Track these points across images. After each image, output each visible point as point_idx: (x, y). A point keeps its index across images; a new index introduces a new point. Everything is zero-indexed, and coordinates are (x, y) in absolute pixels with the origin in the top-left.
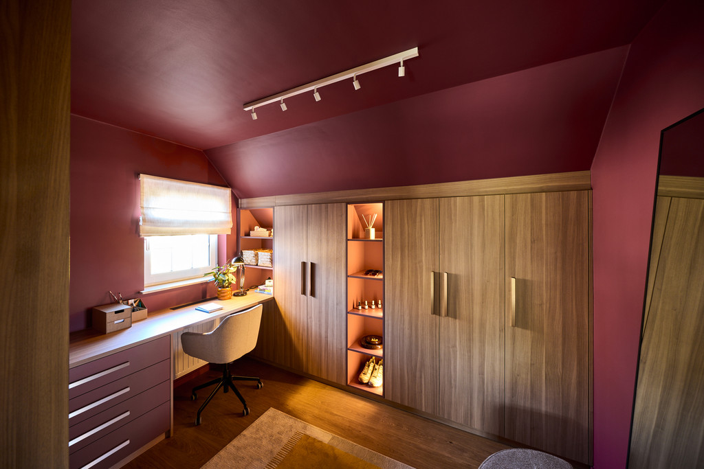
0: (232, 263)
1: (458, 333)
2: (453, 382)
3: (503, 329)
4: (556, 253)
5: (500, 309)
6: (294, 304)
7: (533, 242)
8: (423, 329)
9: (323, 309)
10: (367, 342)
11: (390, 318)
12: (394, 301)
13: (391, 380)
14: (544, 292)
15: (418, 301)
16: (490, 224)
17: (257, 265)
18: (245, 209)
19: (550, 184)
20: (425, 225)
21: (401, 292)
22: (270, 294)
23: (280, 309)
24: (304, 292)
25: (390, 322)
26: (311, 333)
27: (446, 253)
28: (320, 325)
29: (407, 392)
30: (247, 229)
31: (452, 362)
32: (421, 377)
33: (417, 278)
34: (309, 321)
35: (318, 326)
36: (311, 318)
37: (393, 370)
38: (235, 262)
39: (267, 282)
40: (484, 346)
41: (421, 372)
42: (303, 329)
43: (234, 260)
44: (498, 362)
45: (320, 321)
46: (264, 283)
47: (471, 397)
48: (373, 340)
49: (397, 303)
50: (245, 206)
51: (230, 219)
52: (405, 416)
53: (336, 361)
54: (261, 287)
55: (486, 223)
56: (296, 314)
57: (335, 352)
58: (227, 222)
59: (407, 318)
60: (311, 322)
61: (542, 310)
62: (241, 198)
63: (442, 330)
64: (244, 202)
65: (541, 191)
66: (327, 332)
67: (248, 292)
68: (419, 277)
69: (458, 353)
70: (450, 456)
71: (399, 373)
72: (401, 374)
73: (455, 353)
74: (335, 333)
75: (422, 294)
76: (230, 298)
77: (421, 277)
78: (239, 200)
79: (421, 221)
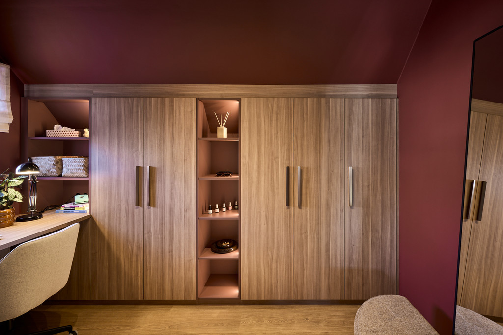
0: (17, 172)
1: (309, 219)
2: (305, 265)
3: (343, 210)
4: (378, 145)
5: (341, 193)
6: (123, 220)
7: (363, 137)
8: (278, 222)
9: (167, 219)
10: (218, 247)
11: (247, 216)
12: (250, 199)
13: (247, 279)
14: (371, 175)
15: (274, 196)
16: (333, 123)
17: (60, 176)
18: (37, 99)
19: (374, 93)
20: (280, 124)
21: (258, 188)
22: (84, 212)
23: (102, 230)
24: (138, 203)
25: (246, 220)
26: (150, 251)
27: (299, 148)
28: (162, 239)
29: (263, 286)
30: (40, 128)
31: (304, 247)
32: (277, 268)
33: (273, 175)
34: (146, 236)
35: (159, 240)
36: (150, 232)
37: (249, 268)
38: (21, 170)
39: (77, 198)
40: (329, 226)
41: (277, 263)
42: (138, 248)
43: (19, 168)
44: (339, 238)
45: (162, 234)
46: (72, 200)
47: (320, 274)
48: (223, 244)
49: (254, 200)
50: (37, 94)
51: (9, 111)
52: (262, 310)
53: (183, 276)
54: (67, 206)
55: (331, 122)
56: (127, 231)
57: (183, 266)
58: (4, 114)
59: (263, 214)
60: (150, 237)
61: (369, 190)
62: (28, 83)
63: (295, 219)
64: (36, 89)
65: (368, 97)
66: (171, 245)
67: (43, 215)
68: (275, 172)
69: (309, 238)
70: (310, 331)
71: (256, 270)
72: (257, 271)
73: (306, 237)
74: (183, 245)
75: (277, 188)
76: (11, 225)
77: (277, 171)
78: (25, 87)
79: (277, 119)
